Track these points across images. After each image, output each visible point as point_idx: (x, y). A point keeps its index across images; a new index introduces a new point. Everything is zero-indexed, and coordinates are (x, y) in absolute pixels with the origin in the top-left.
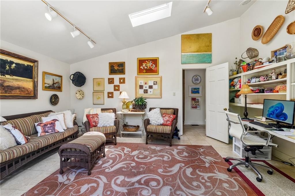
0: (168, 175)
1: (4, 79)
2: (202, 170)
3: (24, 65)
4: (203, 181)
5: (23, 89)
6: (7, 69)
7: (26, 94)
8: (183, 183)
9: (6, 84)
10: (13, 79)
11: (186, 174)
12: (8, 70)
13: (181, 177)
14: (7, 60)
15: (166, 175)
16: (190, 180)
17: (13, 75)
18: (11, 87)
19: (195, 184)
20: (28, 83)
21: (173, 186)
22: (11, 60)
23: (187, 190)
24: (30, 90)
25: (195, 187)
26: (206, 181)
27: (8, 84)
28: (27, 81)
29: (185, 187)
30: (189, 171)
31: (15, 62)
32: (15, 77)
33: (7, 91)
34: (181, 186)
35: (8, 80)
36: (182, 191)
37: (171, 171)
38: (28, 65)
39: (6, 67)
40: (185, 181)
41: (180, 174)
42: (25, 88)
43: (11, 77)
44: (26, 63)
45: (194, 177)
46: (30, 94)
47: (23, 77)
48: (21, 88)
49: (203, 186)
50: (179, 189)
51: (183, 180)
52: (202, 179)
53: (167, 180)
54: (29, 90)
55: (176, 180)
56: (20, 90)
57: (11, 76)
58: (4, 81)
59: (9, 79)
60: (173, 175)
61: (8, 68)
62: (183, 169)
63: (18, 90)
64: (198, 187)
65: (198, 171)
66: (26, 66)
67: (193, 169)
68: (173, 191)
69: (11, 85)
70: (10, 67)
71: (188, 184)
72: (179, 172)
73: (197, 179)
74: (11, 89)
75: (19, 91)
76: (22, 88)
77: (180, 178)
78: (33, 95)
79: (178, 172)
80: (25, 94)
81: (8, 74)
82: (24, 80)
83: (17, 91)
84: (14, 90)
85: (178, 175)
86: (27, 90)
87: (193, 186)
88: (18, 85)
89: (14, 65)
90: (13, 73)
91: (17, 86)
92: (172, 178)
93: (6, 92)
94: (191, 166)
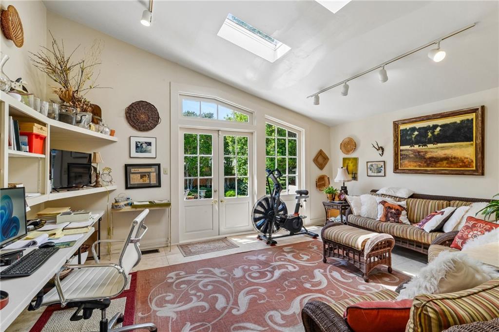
0: (248, 287)
1: (426, 150)
2: (200, 312)
3: (456, 123)
4: (199, 294)
5: (453, 160)
6: (429, 137)
7: (459, 166)
8: (224, 284)
9: (428, 156)
10: (437, 148)
11: (224, 295)
12: (431, 138)
13: (229, 290)
14: (429, 126)
15: (250, 287)
16: (217, 290)
17: (438, 143)
18: (435, 158)
19: (210, 287)
20: (463, 149)
21: (234, 279)
22: (435, 124)
23: (217, 279)
24: (468, 160)
25: (209, 285)
26: (195, 295)
27: (430, 156)
28: (461, 146)
29: (221, 281)
30: (221, 303)
31: (440, 124)
32: (440, 145)
33: (430, 164)
34: (225, 281)
35: (431, 150)
36: (222, 277)
37: (248, 293)
38: (462, 121)
39: (428, 135)
40: (223, 287)
41: (232, 292)
42: (458, 158)
43: (435, 146)
44: (458, 119)
45: (212, 295)
46: (467, 167)
47: (456, 142)
48: (450, 159)
49: (201, 287)
50: (226, 278)
51: (225, 287)
52: (201, 295)
53: (245, 282)
54: (465, 160)
55: (234, 285)
56: (449, 162)
57: (434, 144)
58: (426, 152)
59: (431, 148)
60: (243, 290)
61: (430, 135)
62: (231, 303)
63: (445, 162)
64: (205, 286)
65: (207, 307)
66: (459, 124)
67: (215, 307)
68: (232, 275)
69: (435, 156)
70: (433, 133)
71: (218, 285)
72: (235, 296)
73: (207, 294)
74: (434, 161)
75: (447, 163)
76: (452, 158)
77: (229, 288)
78: (474, 169)
79: (237, 297)
80: (457, 167)
81: (430, 142)
82: (455, 146)
83: (443, 164)
84: (438, 161)
85: (234, 291)
86: (463, 161)
87: (212, 285)
88: (445, 154)
89: (438, 129)
90: (437, 139)
91: (443, 156)
92: (240, 286)
93: (428, 166)
94: (220, 313)
